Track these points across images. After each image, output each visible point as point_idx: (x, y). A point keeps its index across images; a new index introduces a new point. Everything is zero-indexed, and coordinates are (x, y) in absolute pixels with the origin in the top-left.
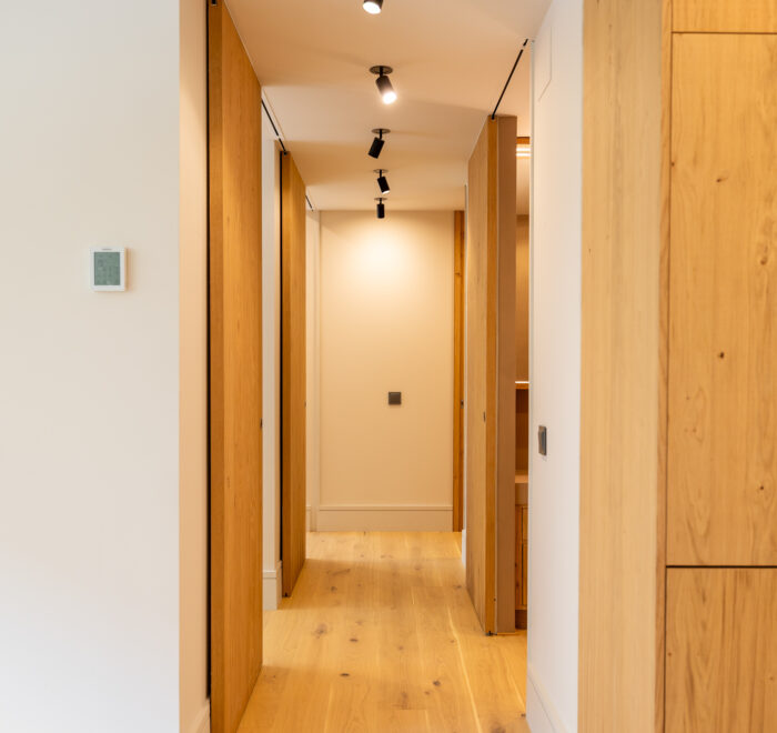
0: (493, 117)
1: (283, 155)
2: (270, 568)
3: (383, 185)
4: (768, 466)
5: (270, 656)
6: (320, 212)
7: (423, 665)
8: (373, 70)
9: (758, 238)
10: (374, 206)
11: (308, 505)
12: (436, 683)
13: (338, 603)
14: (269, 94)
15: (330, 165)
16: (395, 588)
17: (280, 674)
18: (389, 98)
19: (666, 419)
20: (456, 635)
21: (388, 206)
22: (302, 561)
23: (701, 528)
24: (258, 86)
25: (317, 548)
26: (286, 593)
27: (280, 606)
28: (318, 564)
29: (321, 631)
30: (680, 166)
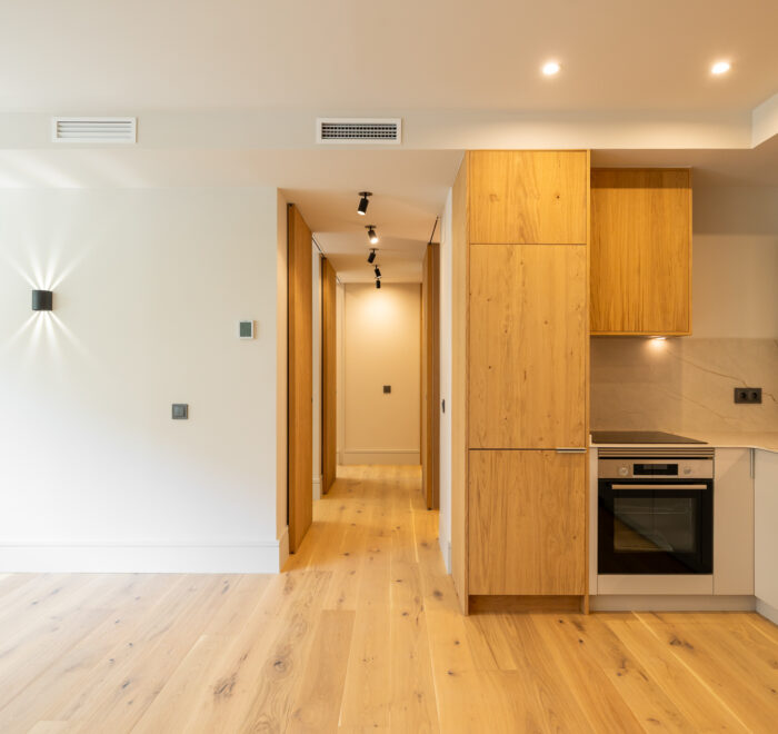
0: (430, 244)
1: (324, 259)
2: (316, 477)
3: (378, 272)
4: (508, 410)
5: (316, 517)
6: (345, 284)
7: (393, 520)
8: (367, 227)
9: (504, 322)
10: (375, 281)
11: (338, 450)
12: (398, 528)
13: (352, 497)
14: (315, 236)
15: (348, 263)
16: (383, 491)
17: (321, 525)
18: (374, 241)
19: (468, 392)
20: (412, 510)
21: (382, 281)
22: (334, 478)
23: (482, 434)
24: (310, 233)
25: (341, 473)
26: (325, 492)
27: (321, 498)
28: (343, 480)
29: (343, 508)
30: (473, 295)
